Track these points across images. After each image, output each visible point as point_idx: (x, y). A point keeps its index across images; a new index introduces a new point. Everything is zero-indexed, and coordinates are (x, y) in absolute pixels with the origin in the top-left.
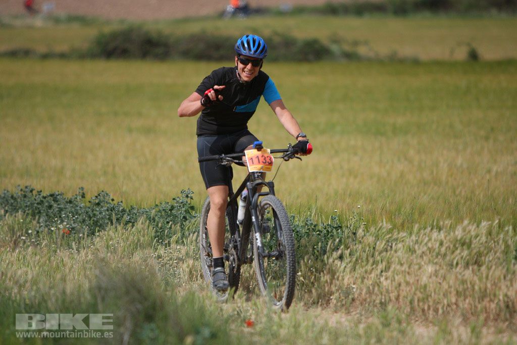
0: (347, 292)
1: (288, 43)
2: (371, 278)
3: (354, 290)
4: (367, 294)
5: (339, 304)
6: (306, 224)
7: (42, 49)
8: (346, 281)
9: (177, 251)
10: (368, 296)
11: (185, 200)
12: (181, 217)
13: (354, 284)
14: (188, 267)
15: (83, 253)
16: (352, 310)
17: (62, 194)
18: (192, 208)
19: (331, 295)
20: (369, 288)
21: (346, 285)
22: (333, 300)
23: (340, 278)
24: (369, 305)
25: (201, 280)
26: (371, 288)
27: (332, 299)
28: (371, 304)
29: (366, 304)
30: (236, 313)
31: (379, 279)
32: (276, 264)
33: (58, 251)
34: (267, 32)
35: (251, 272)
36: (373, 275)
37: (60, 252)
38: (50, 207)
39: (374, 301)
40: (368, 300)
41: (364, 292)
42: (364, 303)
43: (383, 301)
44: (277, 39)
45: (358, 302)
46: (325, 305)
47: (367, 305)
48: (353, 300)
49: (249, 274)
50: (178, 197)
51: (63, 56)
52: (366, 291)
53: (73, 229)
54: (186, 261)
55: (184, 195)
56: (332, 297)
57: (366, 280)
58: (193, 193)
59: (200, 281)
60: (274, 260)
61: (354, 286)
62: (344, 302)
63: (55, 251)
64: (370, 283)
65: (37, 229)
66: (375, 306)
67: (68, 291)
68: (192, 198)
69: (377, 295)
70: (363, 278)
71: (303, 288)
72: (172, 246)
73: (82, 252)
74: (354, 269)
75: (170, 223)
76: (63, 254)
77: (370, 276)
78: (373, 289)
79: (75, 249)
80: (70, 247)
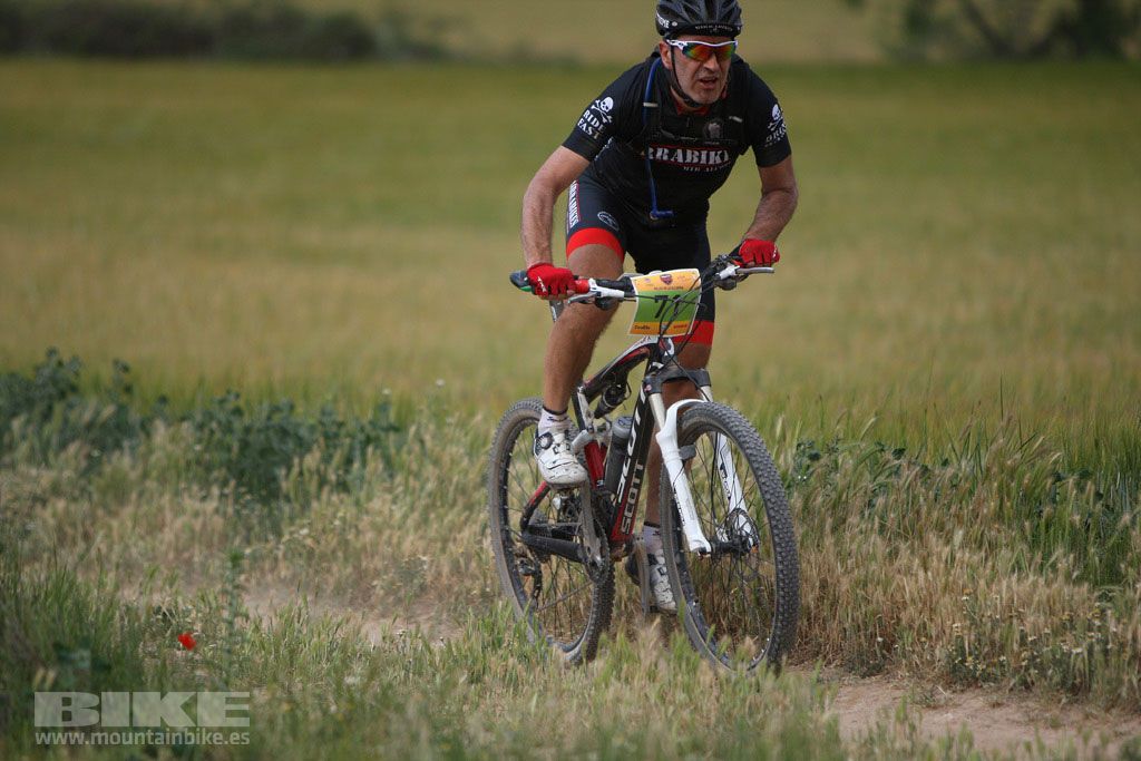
0: (410, 571)
2: (462, 539)
3: (425, 567)
4: (453, 575)
5: (392, 598)
6: (322, 423)
8: (407, 546)
10: (455, 579)
13: (424, 554)
14: (55, 515)
16: (419, 612)
19: (373, 579)
20: (459, 562)
21: (407, 554)
22: (378, 588)
23: (395, 540)
24: (457, 599)
25: (84, 545)
26: (462, 561)
27: (374, 587)
28: (461, 598)
29: (450, 597)
30: (160, 617)
31: (480, 542)
32: (253, 510)
35: (198, 527)
36: (466, 533)
39: (469, 591)
40: (456, 589)
41: (446, 570)
42: (447, 595)
43: (488, 590)
45: (432, 595)
46: (360, 601)
47: (452, 600)
48: (423, 588)
52: (451, 570)
54: (50, 503)
56: (375, 583)
57: (451, 546)
59: (81, 545)
60: (248, 502)
61: (424, 558)
62: (402, 593)
64: (461, 550)
66: (470, 601)
69: (474, 577)
70: (445, 541)
72: (19, 469)
74: (424, 521)
77: (459, 537)
78: (467, 565)
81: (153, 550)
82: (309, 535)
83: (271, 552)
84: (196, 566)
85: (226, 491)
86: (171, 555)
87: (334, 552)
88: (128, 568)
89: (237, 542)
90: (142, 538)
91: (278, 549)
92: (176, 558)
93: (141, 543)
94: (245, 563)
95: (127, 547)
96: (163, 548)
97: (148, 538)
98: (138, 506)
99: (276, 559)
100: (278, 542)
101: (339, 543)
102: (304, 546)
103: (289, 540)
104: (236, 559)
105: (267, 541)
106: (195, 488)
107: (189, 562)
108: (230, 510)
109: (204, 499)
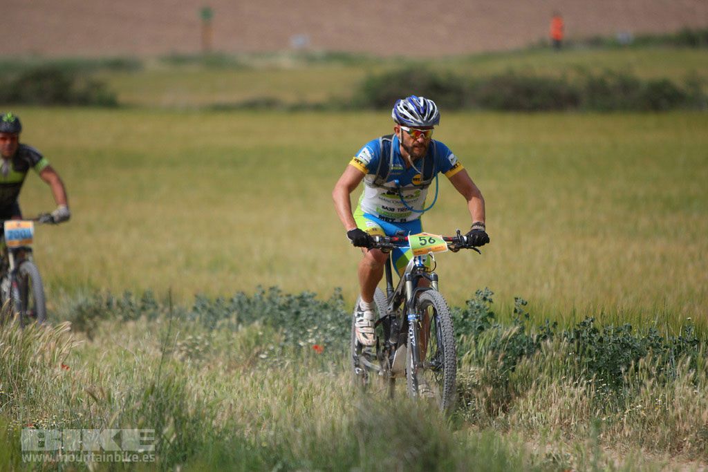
1: (627, 86)
5: (696, 448)
6: (649, 338)
7: (290, 98)
9: (471, 375)
11: (482, 304)
12: (475, 327)
14: (486, 395)
15: (342, 377)
17: (314, 295)
18: (491, 315)
19: (684, 436)
22: (687, 442)
23: (697, 412)
25: (504, 415)
27: (685, 442)
30: (551, 460)
32: (607, 393)
33: (309, 374)
34: (597, 72)
35: (572, 405)
37: (312, 375)
38: (298, 313)
44: (611, 82)
46: (676, 450)
49: (570, 406)
50: (473, 300)
51: (318, 108)
53: (329, 344)
54: (483, 389)
55: (480, 297)
56: (685, 439)
58: (493, 294)
59: (502, 416)
60: (604, 387)
62: (702, 446)
63: (305, 374)
65: (282, 343)
67: (319, 429)
68: (491, 301)
71: (646, 426)
72: (463, 367)
73: (341, 375)
75: (462, 336)
76: (315, 378)
79: (331, 372)
80: (324, 368)
81: (545, 418)
82: (642, 409)
83: (620, 419)
84: (573, 428)
85: (590, 381)
86: (557, 421)
87: (658, 419)
88: (531, 428)
89: (597, 413)
90: (539, 410)
91: (623, 417)
92: (560, 423)
93: (538, 414)
94: (604, 427)
95: (530, 416)
96: (553, 416)
97: (542, 411)
98: (537, 389)
99: (622, 423)
100: (624, 414)
101: (662, 414)
102: (639, 416)
103: (630, 412)
104: (598, 425)
105: (617, 412)
106: (571, 379)
107: (568, 425)
108: (593, 393)
109: (576, 385)
